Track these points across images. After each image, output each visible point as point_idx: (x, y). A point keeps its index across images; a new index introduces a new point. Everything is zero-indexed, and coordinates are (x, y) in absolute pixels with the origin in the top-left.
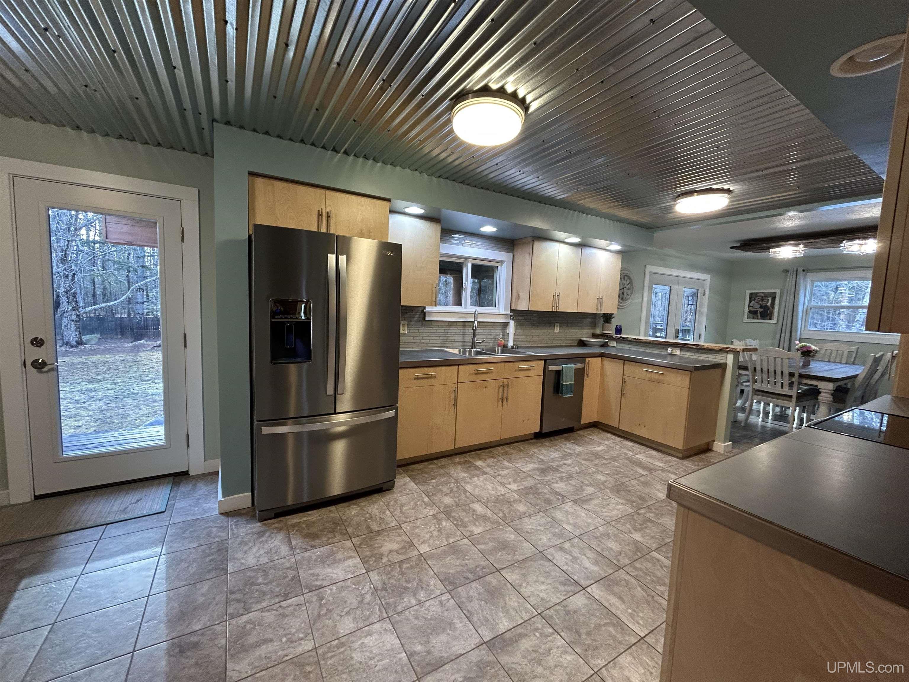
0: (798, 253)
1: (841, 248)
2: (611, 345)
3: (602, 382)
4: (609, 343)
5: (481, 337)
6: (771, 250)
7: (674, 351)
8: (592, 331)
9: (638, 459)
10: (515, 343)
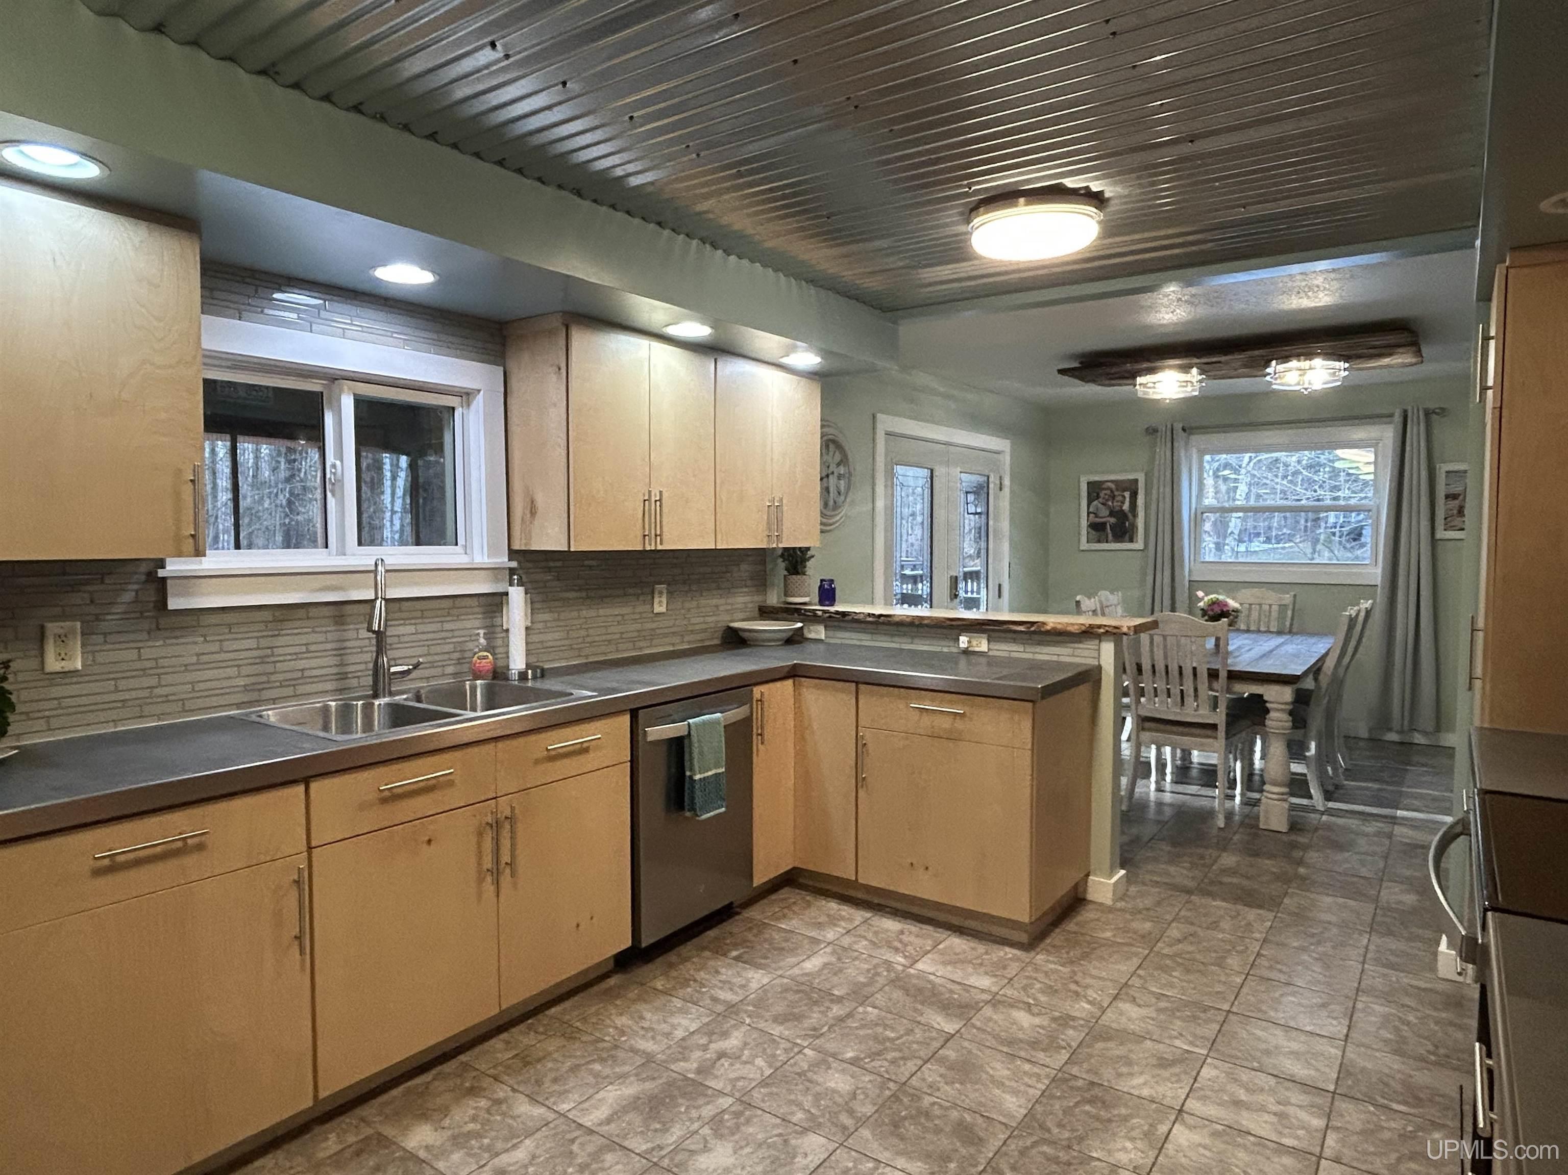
0: (1189, 389)
1: (1268, 378)
2: (812, 636)
3: (801, 755)
4: (805, 631)
5: (409, 652)
6: (1139, 380)
7: (974, 643)
8: (758, 598)
9: (921, 975)
10: (533, 659)
